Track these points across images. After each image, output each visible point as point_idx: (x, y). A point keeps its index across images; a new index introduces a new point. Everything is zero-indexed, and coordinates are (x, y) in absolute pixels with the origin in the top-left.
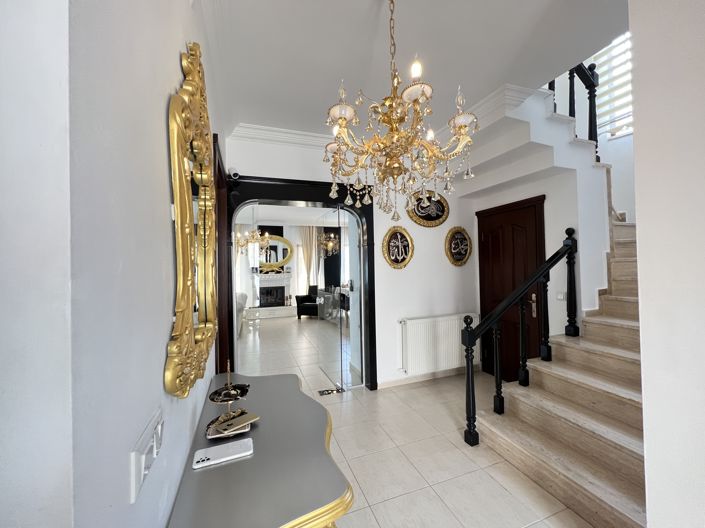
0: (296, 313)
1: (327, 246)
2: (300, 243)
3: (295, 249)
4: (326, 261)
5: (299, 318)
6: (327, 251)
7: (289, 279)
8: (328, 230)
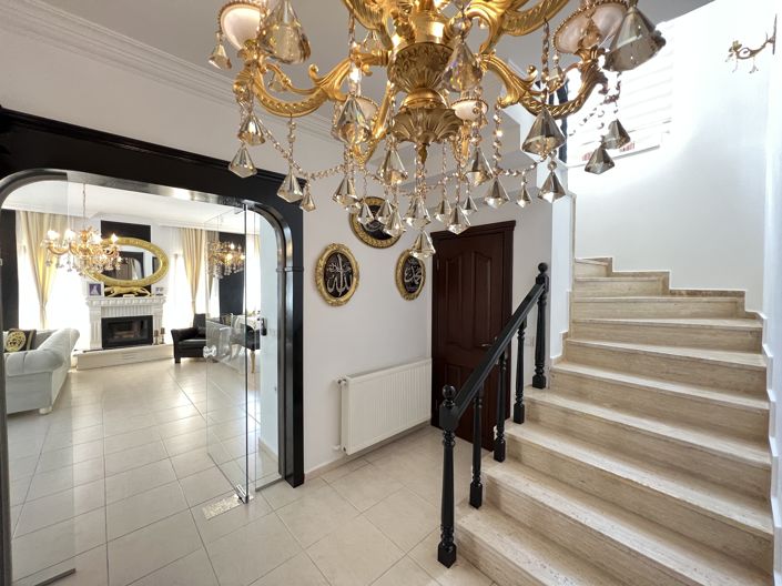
0: (172, 354)
1: (223, 260)
2: (180, 252)
3: (172, 261)
4: (221, 282)
5: (178, 362)
6: (223, 268)
7: (160, 305)
8: (225, 237)
